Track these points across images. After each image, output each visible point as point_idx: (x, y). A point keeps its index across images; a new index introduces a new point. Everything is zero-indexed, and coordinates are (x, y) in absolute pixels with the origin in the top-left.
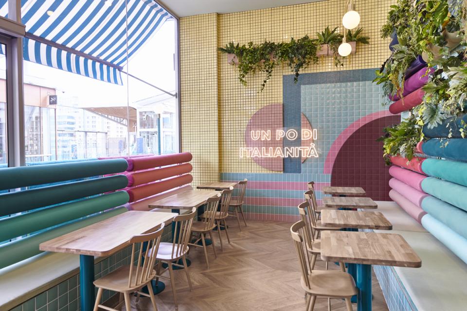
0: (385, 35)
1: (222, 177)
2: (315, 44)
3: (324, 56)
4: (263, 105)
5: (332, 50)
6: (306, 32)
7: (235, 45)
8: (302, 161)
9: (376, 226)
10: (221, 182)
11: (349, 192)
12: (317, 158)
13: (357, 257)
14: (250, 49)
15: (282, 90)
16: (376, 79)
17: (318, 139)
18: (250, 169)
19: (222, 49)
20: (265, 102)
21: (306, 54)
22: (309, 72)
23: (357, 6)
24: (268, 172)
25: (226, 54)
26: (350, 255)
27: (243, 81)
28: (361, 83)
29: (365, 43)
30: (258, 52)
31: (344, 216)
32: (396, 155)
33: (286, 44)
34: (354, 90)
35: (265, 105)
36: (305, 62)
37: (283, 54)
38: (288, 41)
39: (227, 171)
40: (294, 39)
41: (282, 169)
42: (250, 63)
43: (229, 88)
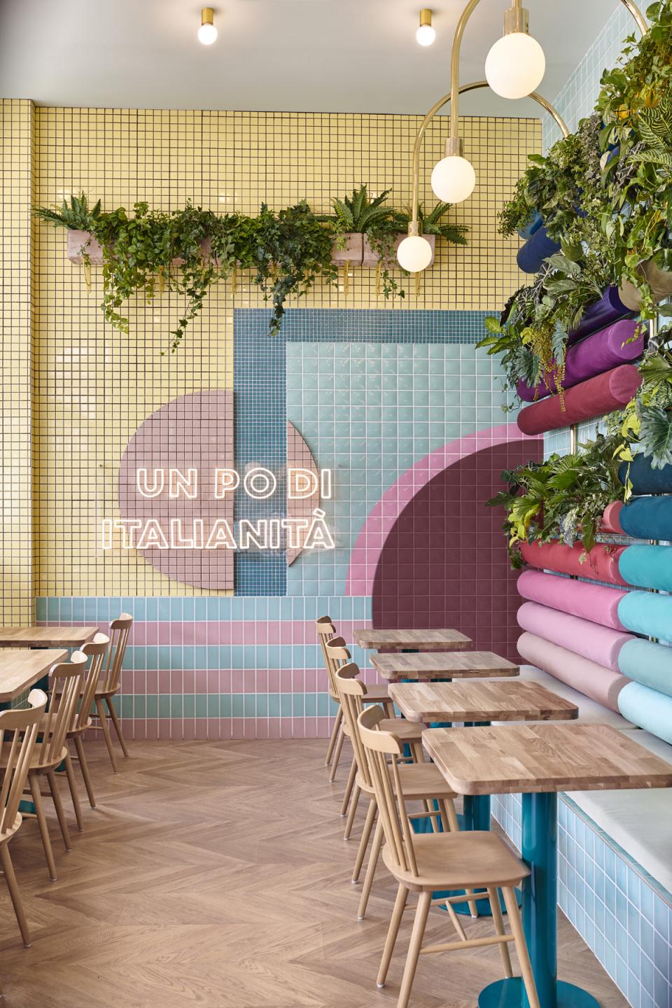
0: (509, 229)
1: (41, 612)
2: (328, 230)
3: (352, 266)
4: (173, 392)
5: (376, 251)
6: (302, 194)
7: (91, 207)
8: (288, 562)
9: (543, 712)
10: (38, 625)
11: (430, 640)
12: (332, 551)
13: (541, 777)
14: (138, 221)
15: (230, 352)
16: (485, 340)
17: (332, 498)
18: (133, 585)
19: (50, 215)
20: (181, 384)
21: (305, 254)
22: (310, 306)
23: (467, 141)
24: (189, 593)
25: (62, 230)
26: (522, 774)
27: (117, 317)
28: (448, 348)
29: (456, 242)
30: (167, 233)
31: (454, 693)
32: (548, 539)
33: (247, 221)
34: (414, 365)
35: (181, 392)
36: (300, 277)
37: (238, 248)
38: (254, 213)
39: (60, 592)
40: (269, 208)
41: (231, 585)
42: (140, 263)
43: (68, 335)
